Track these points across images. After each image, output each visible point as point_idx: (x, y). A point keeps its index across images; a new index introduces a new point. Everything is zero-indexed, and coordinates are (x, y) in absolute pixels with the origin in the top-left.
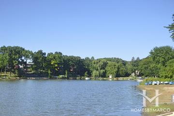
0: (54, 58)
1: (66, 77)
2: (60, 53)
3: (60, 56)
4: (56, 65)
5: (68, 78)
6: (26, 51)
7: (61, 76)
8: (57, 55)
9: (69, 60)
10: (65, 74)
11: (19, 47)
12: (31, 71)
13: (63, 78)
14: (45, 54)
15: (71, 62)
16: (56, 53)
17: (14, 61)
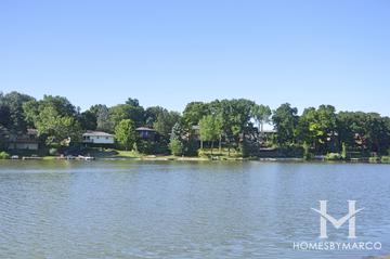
0: (316, 117)
1: (344, 156)
2: (331, 108)
3: (328, 112)
4: (320, 133)
5: (347, 160)
6: (258, 108)
7: (332, 155)
8: (322, 112)
9: (350, 121)
10: (340, 151)
11: (245, 101)
12: (270, 146)
13: (336, 159)
14: (295, 110)
15: (354, 126)
16: (322, 107)
17: (233, 128)
